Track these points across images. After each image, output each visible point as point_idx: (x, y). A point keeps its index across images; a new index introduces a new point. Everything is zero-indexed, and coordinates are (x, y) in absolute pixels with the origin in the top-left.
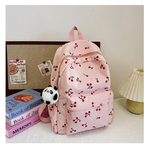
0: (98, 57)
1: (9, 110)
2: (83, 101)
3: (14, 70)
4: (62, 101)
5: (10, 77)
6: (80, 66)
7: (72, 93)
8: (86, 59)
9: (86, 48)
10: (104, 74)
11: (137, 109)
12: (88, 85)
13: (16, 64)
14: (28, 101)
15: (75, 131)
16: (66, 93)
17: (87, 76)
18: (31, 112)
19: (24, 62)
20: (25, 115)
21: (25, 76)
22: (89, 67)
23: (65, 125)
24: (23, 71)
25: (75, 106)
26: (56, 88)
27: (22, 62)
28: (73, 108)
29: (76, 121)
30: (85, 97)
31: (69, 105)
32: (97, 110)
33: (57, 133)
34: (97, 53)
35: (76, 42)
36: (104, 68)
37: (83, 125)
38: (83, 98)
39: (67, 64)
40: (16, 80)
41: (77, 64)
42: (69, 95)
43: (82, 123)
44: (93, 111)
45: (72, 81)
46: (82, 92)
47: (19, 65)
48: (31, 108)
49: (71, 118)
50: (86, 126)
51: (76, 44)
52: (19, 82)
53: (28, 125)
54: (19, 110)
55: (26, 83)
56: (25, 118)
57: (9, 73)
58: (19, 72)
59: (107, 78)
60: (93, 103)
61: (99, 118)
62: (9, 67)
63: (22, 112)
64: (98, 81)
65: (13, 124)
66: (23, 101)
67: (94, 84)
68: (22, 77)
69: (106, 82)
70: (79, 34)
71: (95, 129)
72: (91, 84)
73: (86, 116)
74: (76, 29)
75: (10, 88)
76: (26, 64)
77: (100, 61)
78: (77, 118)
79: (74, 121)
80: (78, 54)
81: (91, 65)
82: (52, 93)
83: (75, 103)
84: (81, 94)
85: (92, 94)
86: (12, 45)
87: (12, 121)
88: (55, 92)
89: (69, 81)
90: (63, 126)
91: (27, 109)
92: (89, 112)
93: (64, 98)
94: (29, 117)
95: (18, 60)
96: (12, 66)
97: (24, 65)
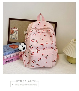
0: (49, 31)
1: (4, 51)
2: (38, 52)
3: (13, 32)
4: (27, 51)
5: (10, 36)
6: (40, 34)
7: (32, 47)
8: (44, 31)
9: (44, 25)
10: (51, 40)
11: (72, 61)
12: (41, 44)
13: (13, 30)
14: (15, 48)
15: (33, 67)
16: (29, 47)
17: (42, 40)
18: (15, 54)
19: (18, 29)
20: (12, 55)
21: (17, 36)
22: (45, 35)
24: (17, 33)
25: (33, 54)
26: (25, 44)
27: (17, 29)
28: (32, 55)
30: (39, 50)
31: (30, 53)
32: (45, 58)
33: (25, 66)
34: (49, 28)
35: (39, 22)
36: (52, 37)
37: (37, 64)
38: (38, 51)
39: (31, 32)
40: (13, 37)
41: (38, 33)
42: (31, 48)
43: (36, 63)
44: (43, 58)
45: (33, 41)
48: (16, 52)
49: (31, 60)
50: (39, 65)
51: (39, 23)
52: (14, 39)
53: (13, 60)
54: (9, 52)
55: (17, 39)
56: (12, 56)
57: (10, 34)
58: (15, 34)
59: (53, 42)
60: (43, 54)
61: (46, 62)
62: (10, 31)
63: (10, 53)
64: (47, 43)
65: (5, 58)
66: (13, 48)
67: (45, 44)
68: (16, 36)
69: (52, 44)
70: (43, 17)
71: (44, 68)
72: (43, 44)
73: (39, 60)
74: (41, 14)
75: (10, 41)
76: (18, 30)
77: (50, 33)
78: (34, 60)
79: (32, 61)
80: (40, 28)
81: (46, 34)
82: (23, 46)
83: (33, 53)
84: (37, 49)
85: (44, 49)
87: (5, 57)
88: (24, 46)
89: (31, 41)
90: (28, 63)
91: (13, 52)
92: (41, 58)
93: (28, 49)
94: (14, 56)
95: (15, 28)
96: (12, 30)
97: (17, 30)
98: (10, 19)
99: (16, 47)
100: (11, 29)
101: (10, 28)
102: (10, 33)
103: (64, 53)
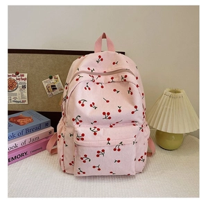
0: (126, 76)
2: (95, 134)
4: (69, 131)
6: (102, 87)
7: (81, 121)
8: (112, 78)
9: (114, 63)
10: (132, 101)
12: (104, 114)
13: (15, 78)
15: (84, 173)
16: (73, 120)
17: (108, 101)
22: (115, 90)
23: (73, 162)
25: (83, 139)
27: (23, 76)
28: (80, 141)
29: (84, 159)
30: (99, 130)
31: (75, 136)
32: (115, 150)
33: (64, 171)
34: (127, 70)
35: (100, 54)
36: (132, 94)
37: (94, 167)
38: (96, 130)
39: (78, 82)
41: (98, 84)
42: (78, 123)
43: (92, 164)
44: (108, 150)
45: (83, 105)
46: (95, 122)
47: (19, 79)
49: (78, 155)
50: (99, 169)
51: (100, 57)
54: (10, 134)
59: (136, 107)
60: (109, 139)
61: (119, 161)
63: (13, 137)
64: (120, 111)
66: (18, 124)
67: (114, 112)
68: (22, 95)
69: (133, 113)
71: (113, 176)
72: (108, 114)
73: (98, 156)
76: (28, 79)
77: (128, 82)
78: (86, 156)
79: (82, 159)
80: (102, 71)
83: (83, 135)
84: (95, 125)
85: (111, 126)
90: (70, 164)
92: (103, 151)
95: (17, 74)
97: (25, 79)
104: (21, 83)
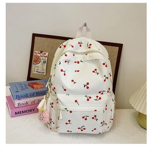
1: (16, 91)
3: (37, 60)
13: (39, 55)
18: (36, 99)
19: (47, 54)
20: (30, 101)
21: (45, 67)
24: (44, 62)
27: (45, 54)
40: (38, 69)
47: (41, 56)
48: (37, 96)
52: (39, 72)
53: (31, 111)
55: (45, 74)
58: (41, 63)
62: (34, 57)
65: (16, 106)
68: (43, 68)
75: (31, 76)
76: (48, 57)
86: (39, 38)
91: (33, 95)
94: (33, 104)
95: (42, 52)
96: (36, 56)
97: (46, 57)
98: (34, 35)
99: (39, 86)
100: (34, 54)
101: (34, 52)
102: (33, 61)
103: (133, 108)
104: (43, 59)
